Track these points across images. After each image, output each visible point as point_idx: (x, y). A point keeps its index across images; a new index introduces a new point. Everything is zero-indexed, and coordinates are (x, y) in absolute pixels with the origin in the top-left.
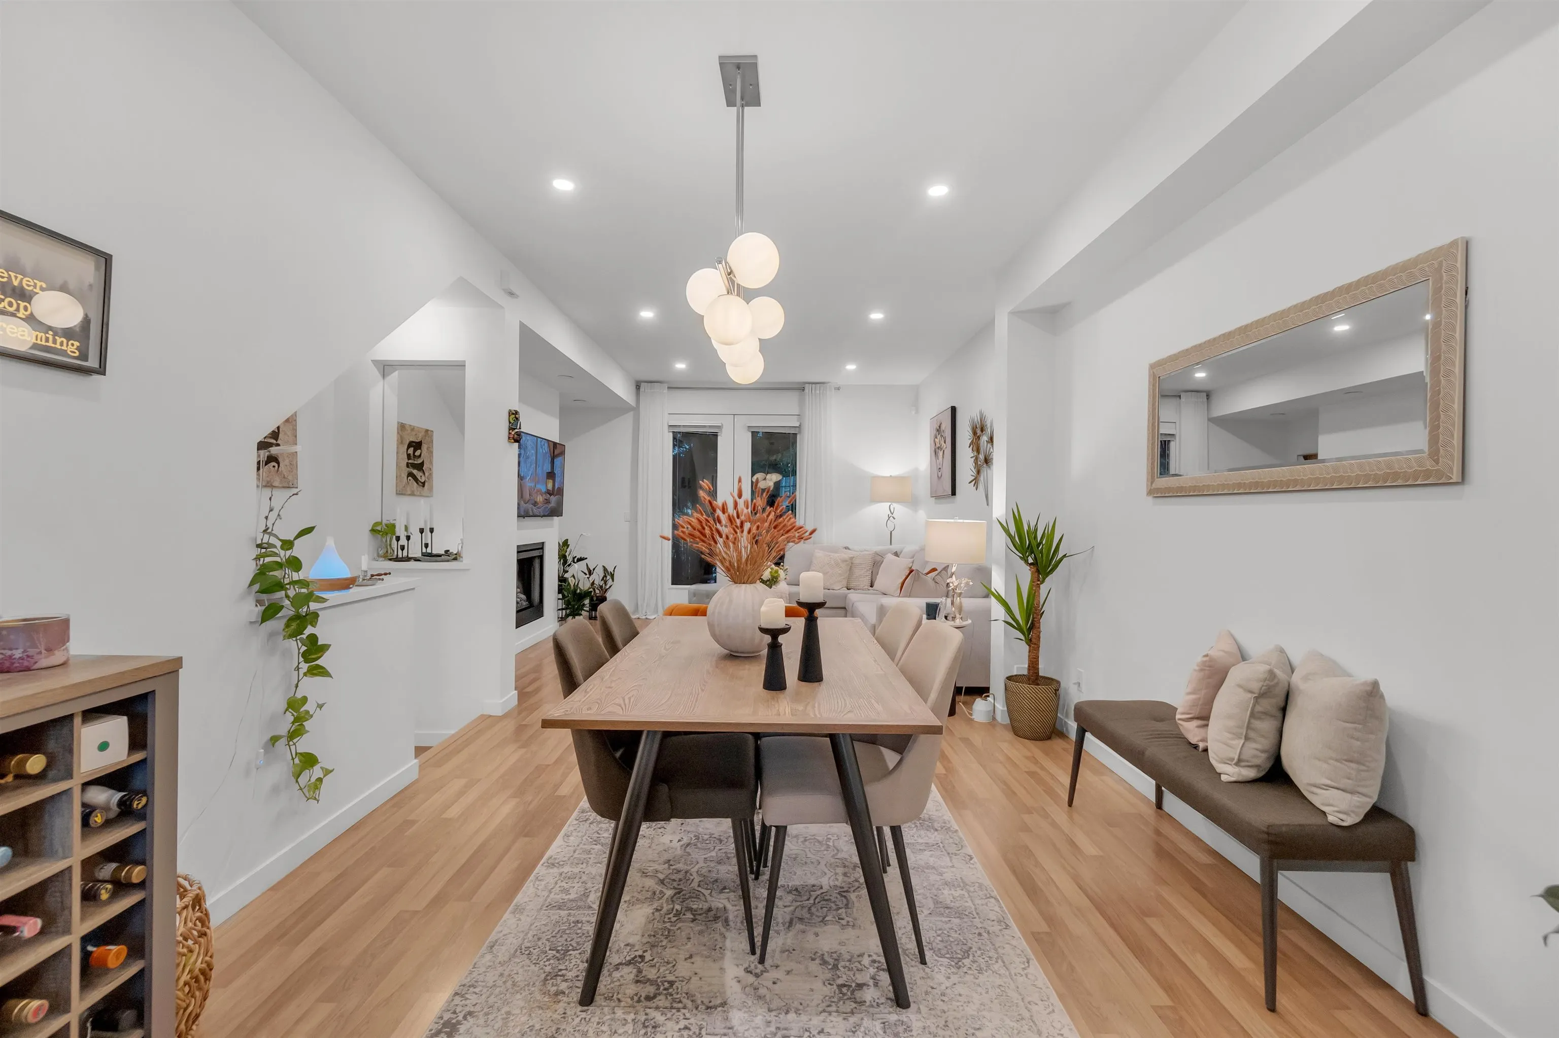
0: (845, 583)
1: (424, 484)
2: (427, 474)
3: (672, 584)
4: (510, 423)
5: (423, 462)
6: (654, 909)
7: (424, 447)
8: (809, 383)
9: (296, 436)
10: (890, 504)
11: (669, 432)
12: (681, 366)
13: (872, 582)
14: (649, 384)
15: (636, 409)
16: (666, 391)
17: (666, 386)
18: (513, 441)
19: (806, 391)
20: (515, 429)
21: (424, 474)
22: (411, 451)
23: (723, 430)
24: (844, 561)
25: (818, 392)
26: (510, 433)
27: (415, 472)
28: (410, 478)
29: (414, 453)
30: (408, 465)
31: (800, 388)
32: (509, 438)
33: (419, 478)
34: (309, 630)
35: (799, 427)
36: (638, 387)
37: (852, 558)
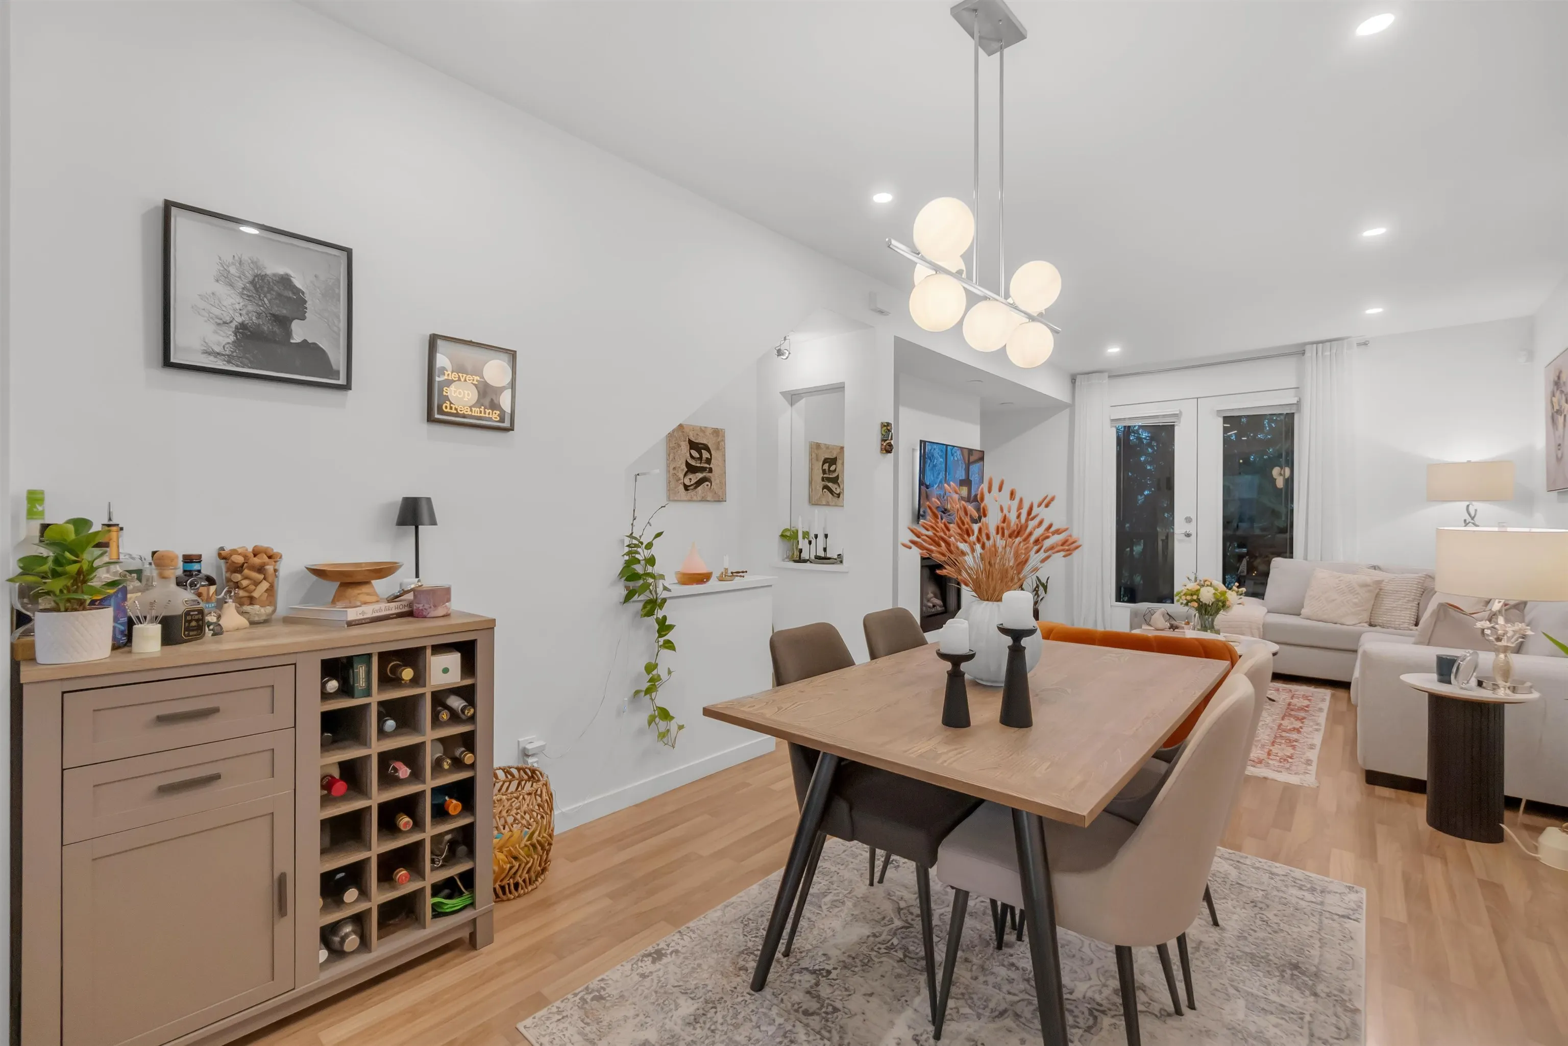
0: (1365, 616)
1: (839, 495)
2: (841, 487)
3: (1116, 601)
4: (882, 435)
5: (838, 475)
6: (873, 933)
7: (839, 462)
8: (1313, 343)
9: (725, 461)
10: (1467, 503)
11: (1112, 427)
12: (1114, 350)
13: (1417, 619)
14: (1086, 376)
15: (1071, 406)
16: (1106, 381)
17: (1106, 374)
18: (885, 452)
19: (1308, 354)
20: (886, 440)
21: (839, 486)
22: (826, 466)
23: (1182, 419)
24: (1365, 585)
25: (1328, 353)
26: (882, 445)
27: (830, 485)
28: (825, 490)
29: (829, 468)
30: (823, 479)
31: (1299, 351)
32: (881, 449)
33: (834, 490)
34: (660, 614)
35: (1298, 404)
36: (1073, 380)
37: (1379, 582)
